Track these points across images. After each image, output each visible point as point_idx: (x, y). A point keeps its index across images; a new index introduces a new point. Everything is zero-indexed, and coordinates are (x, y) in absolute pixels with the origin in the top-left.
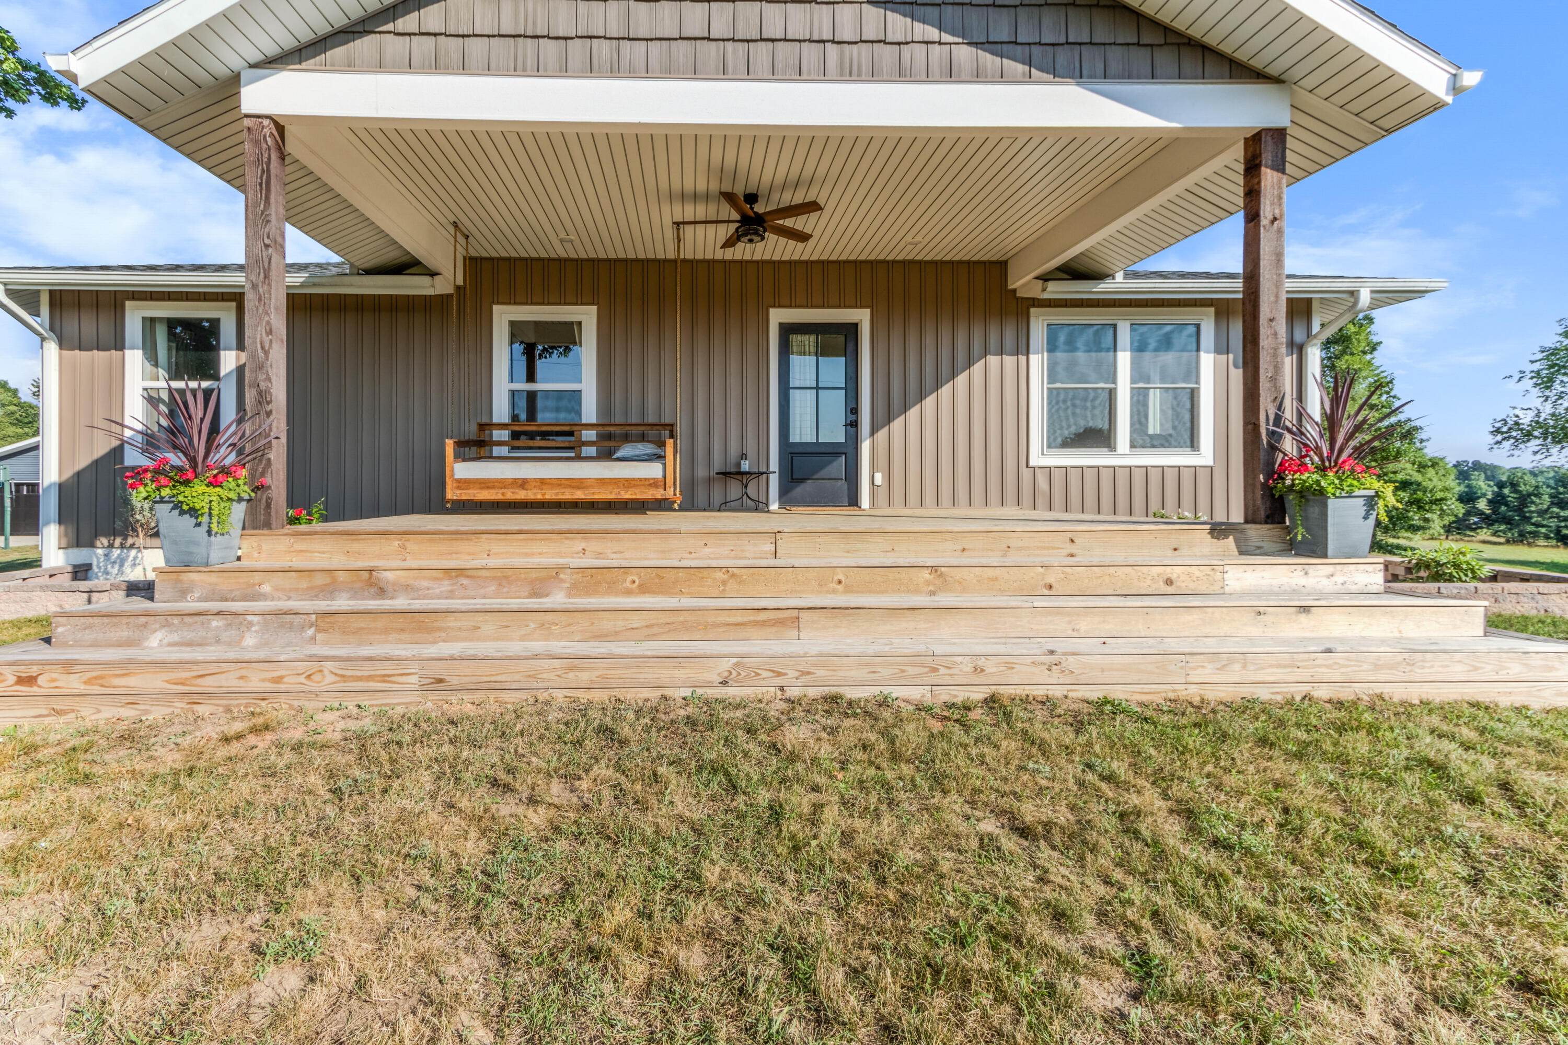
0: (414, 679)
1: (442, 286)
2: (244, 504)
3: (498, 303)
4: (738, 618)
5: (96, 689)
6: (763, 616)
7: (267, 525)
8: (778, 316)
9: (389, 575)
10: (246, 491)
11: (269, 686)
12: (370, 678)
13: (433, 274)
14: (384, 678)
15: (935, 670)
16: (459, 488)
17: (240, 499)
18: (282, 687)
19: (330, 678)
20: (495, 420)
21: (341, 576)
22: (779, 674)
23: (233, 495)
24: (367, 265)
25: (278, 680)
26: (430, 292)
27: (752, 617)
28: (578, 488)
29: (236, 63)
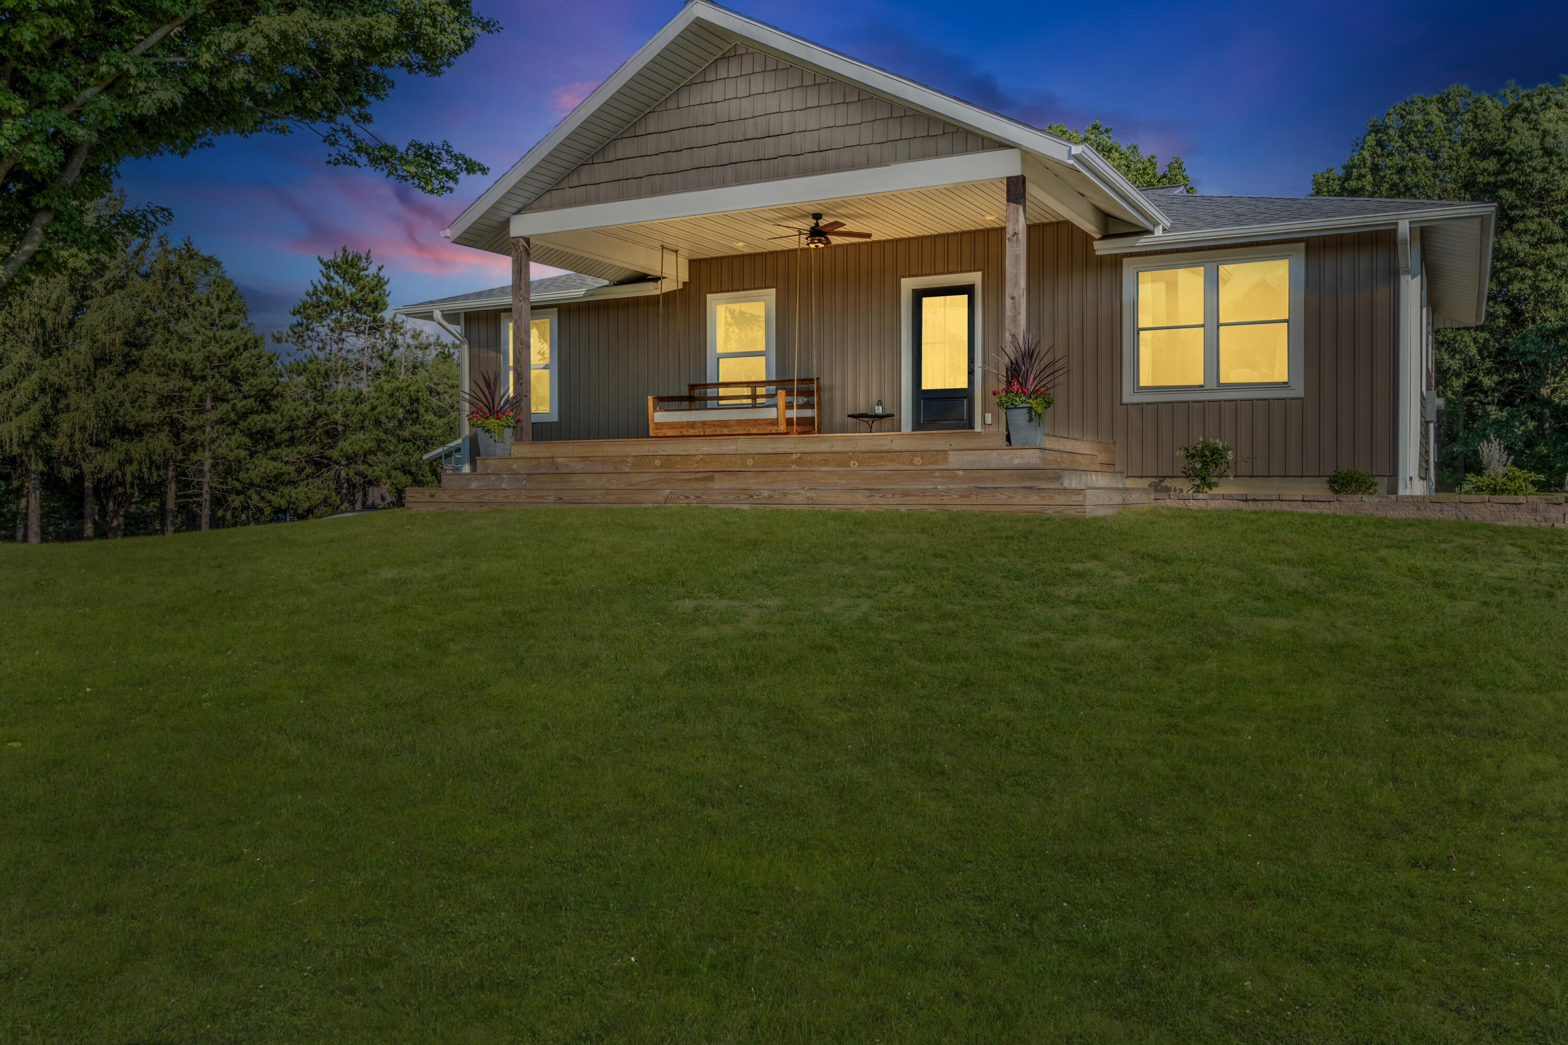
0: (552, 498)
1: (668, 286)
2: (511, 429)
3: (711, 292)
4: (688, 476)
5: (452, 500)
6: (699, 475)
7: (521, 439)
8: (908, 285)
9: (560, 460)
10: (512, 422)
11: (504, 500)
12: (537, 497)
13: (656, 279)
14: (542, 497)
15: (752, 496)
16: (656, 429)
17: (509, 426)
18: (509, 500)
19: (524, 497)
20: (708, 382)
21: (542, 461)
22: (687, 498)
23: (504, 424)
24: (619, 279)
25: (507, 497)
26: (658, 292)
27: (693, 476)
28: (725, 427)
29: (506, 215)
